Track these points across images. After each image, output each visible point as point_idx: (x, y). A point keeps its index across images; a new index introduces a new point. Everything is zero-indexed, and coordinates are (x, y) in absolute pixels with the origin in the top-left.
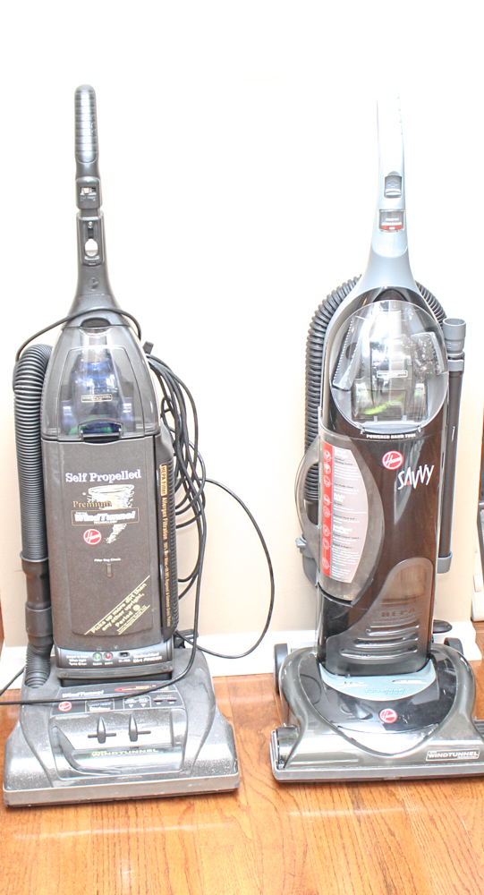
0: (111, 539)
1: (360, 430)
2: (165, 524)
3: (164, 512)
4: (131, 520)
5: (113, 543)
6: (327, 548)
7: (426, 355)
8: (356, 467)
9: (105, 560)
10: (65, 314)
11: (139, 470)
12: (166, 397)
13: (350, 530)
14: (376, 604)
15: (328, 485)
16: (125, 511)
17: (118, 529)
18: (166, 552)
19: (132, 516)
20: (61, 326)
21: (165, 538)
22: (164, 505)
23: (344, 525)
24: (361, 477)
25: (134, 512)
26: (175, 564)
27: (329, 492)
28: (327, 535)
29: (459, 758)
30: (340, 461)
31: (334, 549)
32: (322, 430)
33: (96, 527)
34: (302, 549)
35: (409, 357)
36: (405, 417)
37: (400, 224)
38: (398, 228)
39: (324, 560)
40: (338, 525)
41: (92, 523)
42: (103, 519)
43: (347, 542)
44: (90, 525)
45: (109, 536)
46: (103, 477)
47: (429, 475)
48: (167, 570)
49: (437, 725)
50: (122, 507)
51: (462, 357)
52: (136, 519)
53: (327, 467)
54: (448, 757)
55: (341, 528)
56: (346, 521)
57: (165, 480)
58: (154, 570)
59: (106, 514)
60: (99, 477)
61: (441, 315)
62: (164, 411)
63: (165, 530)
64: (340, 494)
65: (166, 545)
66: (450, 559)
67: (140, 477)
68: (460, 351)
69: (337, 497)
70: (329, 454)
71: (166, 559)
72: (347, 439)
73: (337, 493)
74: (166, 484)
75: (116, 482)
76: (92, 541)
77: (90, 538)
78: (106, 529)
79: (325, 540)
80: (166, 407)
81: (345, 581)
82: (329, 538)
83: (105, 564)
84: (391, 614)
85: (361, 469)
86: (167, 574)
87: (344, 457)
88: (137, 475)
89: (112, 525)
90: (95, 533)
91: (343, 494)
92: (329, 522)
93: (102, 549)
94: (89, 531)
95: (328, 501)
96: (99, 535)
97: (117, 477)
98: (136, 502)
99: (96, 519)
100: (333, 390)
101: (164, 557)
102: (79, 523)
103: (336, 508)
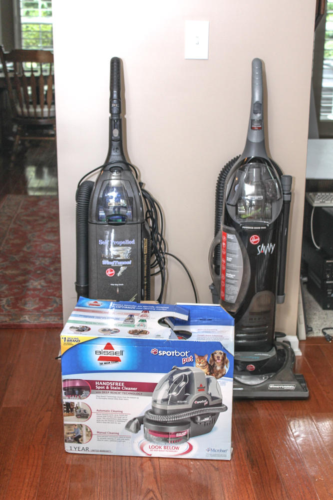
0: (119, 274)
1: (239, 225)
2: (145, 268)
3: (145, 262)
4: (129, 265)
5: (120, 276)
6: (223, 286)
7: (272, 189)
8: (237, 244)
9: (116, 285)
10: (102, 163)
11: (134, 240)
12: (148, 211)
13: (234, 276)
14: (246, 314)
15: (224, 253)
16: (127, 260)
17: (122, 269)
18: (145, 283)
19: (129, 263)
20: (100, 169)
21: (145, 275)
22: (145, 259)
23: (232, 273)
24: (240, 248)
25: (131, 261)
26: (149, 290)
27: (225, 257)
28: (223, 279)
29: (285, 389)
30: (230, 240)
31: (227, 286)
32: (222, 226)
33: (113, 267)
34: (212, 290)
35: (263, 190)
36: (261, 219)
37: (260, 126)
38: (259, 128)
39: (222, 292)
40: (229, 273)
41: (111, 265)
42: (116, 264)
43: (233, 282)
44: (110, 266)
45: (118, 272)
46: (117, 242)
47: (273, 249)
48: (145, 292)
49: (275, 373)
50: (125, 258)
51: (290, 194)
52: (131, 265)
53: (224, 244)
54: (279, 388)
55: (230, 274)
56: (232, 271)
57: (146, 246)
58: (139, 291)
59: (117, 261)
60: (115, 242)
61: (280, 173)
62: (147, 218)
63: (145, 272)
64: (230, 257)
65: (145, 279)
66: (284, 297)
67: (134, 243)
68: (290, 191)
69: (229, 259)
70: (225, 238)
71: (145, 286)
72: (233, 229)
73: (228, 257)
74: (146, 248)
75: (123, 245)
76: (110, 275)
77: (109, 273)
78: (117, 269)
79: (222, 282)
80: (148, 215)
81: (232, 302)
82: (224, 281)
83: (116, 287)
84: (253, 319)
85: (240, 244)
86: (145, 294)
87: (232, 238)
88: (133, 242)
89: (120, 267)
90: (111, 271)
91: (231, 257)
92: (224, 272)
93: (114, 279)
94: (109, 269)
95: (224, 261)
96: (114, 272)
97: (123, 243)
98: (132, 256)
99: (112, 263)
100: (228, 206)
101: (144, 285)
102: (104, 265)
103: (228, 265)
